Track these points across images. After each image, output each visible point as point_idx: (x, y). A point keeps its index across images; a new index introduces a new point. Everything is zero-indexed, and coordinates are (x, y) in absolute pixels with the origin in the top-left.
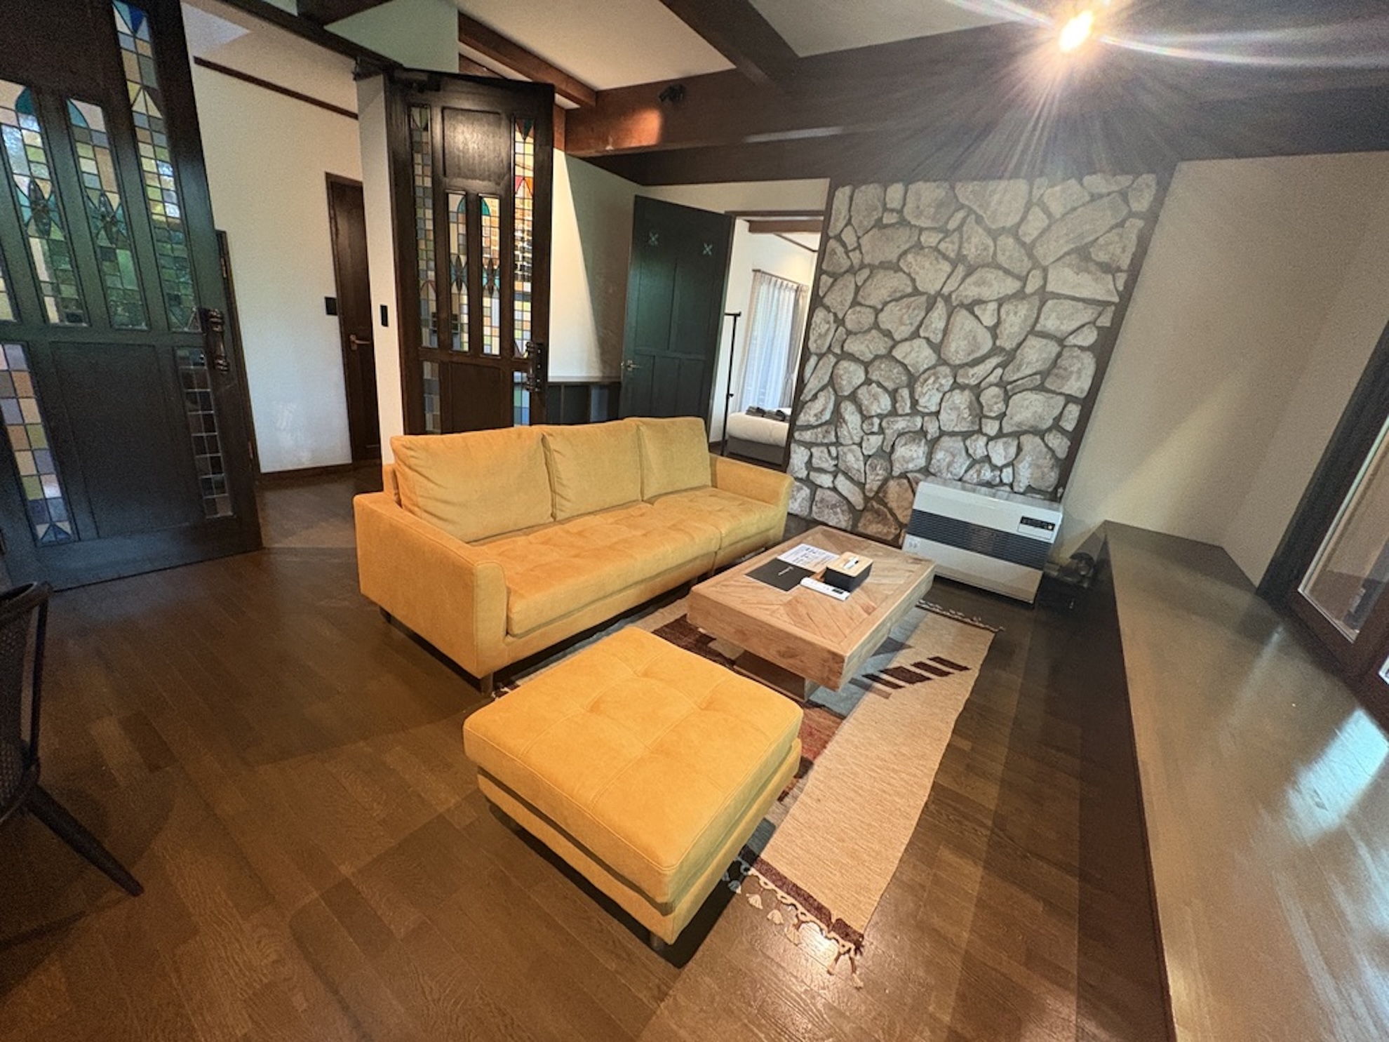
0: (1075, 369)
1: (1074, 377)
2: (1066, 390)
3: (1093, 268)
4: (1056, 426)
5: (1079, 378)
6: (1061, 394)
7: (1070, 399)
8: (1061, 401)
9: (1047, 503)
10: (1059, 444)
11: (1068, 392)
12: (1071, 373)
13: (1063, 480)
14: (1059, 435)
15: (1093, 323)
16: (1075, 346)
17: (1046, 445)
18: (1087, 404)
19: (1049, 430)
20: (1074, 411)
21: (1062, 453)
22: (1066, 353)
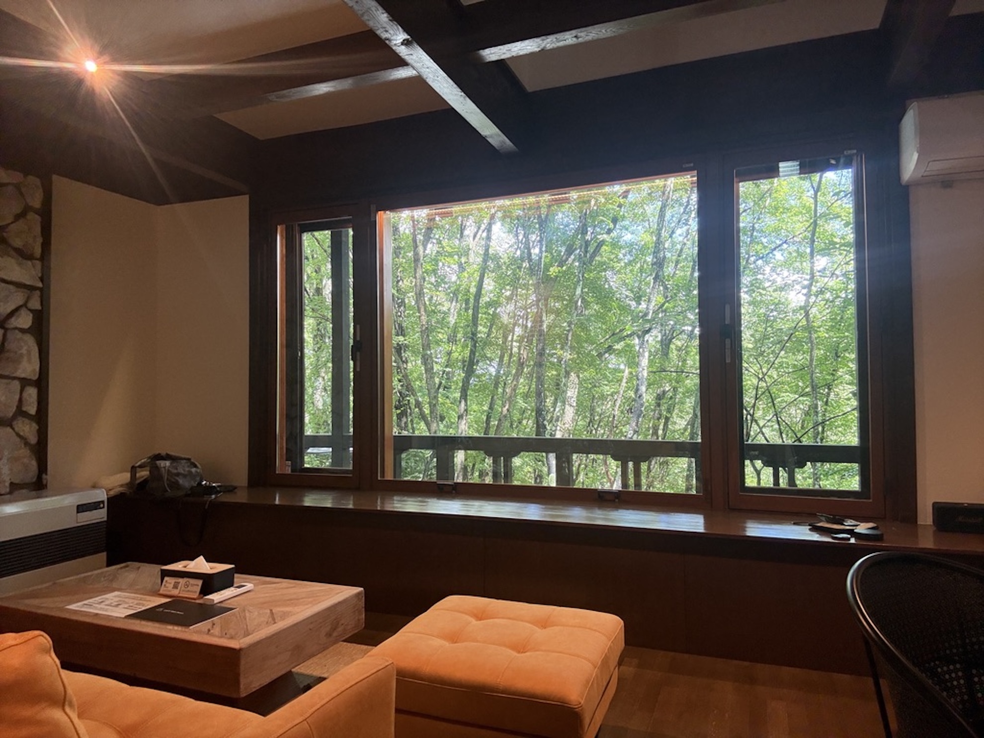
0: (24, 351)
1: (25, 359)
2: (20, 374)
3: (13, 253)
4: (20, 412)
5: (29, 361)
6: (15, 378)
7: (25, 382)
8: (16, 385)
9: (34, 493)
10: (28, 429)
11: (23, 376)
12: (22, 355)
13: (42, 467)
14: (27, 421)
15: (25, 305)
16: (16, 328)
17: (18, 435)
18: (41, 383)
19: (14, 417)
20: (32, 393)
21: (33, 440)
22: (9, 335)
